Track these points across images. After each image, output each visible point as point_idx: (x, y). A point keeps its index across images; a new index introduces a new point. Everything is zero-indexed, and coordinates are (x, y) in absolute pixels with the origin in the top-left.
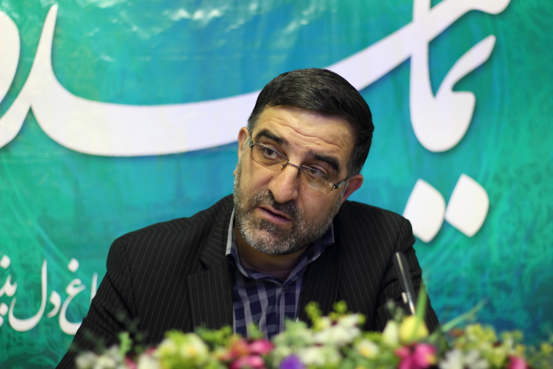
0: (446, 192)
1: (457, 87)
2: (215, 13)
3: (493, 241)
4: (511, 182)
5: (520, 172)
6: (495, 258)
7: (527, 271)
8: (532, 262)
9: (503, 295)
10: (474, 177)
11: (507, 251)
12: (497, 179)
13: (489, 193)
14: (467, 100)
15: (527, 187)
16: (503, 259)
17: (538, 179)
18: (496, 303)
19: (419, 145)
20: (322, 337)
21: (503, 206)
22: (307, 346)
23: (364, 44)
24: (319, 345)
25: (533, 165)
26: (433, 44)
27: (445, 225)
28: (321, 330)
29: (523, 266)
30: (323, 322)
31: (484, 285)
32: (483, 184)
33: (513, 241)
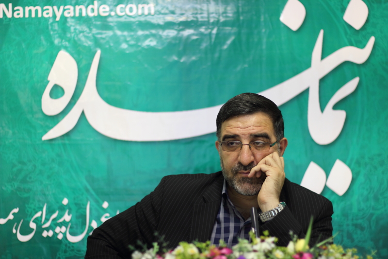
0: (327, 170)
1: (336, 107)
2: (194, 58)
3: (355, 199)
4: (366, 164)
5: (371, 159)
6: (355, 210)
7: (374, 218)
8: (378, 213)
9: (359, 232)
10: (344, 161)
11: (363, 205)
12: (358, 163)
13: (352, 171)
14: (341, 115)
15: (375, 168)
16: (359, 210)
17: (382, 163)
18: (355, 236)
19: (312, 140)
20: (256, 247)
21: (361, 179)
22: (249, 252)
23: (281, 80)
24: (255, 251)
25: (379, 155)
26: (322, 81)
27: (326, 188)
28: (256, 244)
29: (372, 215)
30: (257, 240)
31: (348, 225)
32: (349, 166)
33: (367, 199)
